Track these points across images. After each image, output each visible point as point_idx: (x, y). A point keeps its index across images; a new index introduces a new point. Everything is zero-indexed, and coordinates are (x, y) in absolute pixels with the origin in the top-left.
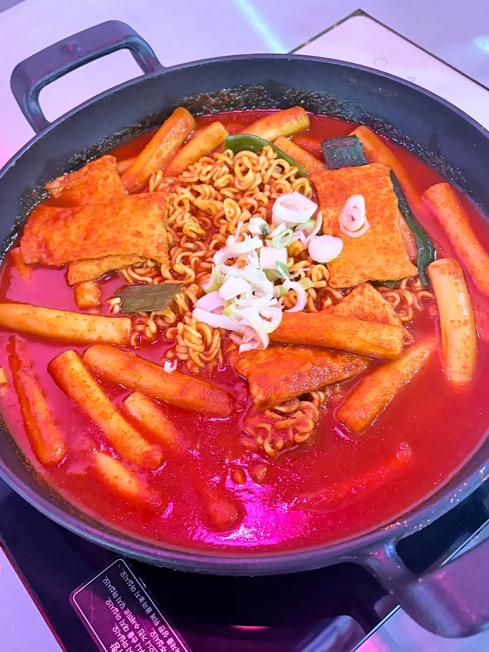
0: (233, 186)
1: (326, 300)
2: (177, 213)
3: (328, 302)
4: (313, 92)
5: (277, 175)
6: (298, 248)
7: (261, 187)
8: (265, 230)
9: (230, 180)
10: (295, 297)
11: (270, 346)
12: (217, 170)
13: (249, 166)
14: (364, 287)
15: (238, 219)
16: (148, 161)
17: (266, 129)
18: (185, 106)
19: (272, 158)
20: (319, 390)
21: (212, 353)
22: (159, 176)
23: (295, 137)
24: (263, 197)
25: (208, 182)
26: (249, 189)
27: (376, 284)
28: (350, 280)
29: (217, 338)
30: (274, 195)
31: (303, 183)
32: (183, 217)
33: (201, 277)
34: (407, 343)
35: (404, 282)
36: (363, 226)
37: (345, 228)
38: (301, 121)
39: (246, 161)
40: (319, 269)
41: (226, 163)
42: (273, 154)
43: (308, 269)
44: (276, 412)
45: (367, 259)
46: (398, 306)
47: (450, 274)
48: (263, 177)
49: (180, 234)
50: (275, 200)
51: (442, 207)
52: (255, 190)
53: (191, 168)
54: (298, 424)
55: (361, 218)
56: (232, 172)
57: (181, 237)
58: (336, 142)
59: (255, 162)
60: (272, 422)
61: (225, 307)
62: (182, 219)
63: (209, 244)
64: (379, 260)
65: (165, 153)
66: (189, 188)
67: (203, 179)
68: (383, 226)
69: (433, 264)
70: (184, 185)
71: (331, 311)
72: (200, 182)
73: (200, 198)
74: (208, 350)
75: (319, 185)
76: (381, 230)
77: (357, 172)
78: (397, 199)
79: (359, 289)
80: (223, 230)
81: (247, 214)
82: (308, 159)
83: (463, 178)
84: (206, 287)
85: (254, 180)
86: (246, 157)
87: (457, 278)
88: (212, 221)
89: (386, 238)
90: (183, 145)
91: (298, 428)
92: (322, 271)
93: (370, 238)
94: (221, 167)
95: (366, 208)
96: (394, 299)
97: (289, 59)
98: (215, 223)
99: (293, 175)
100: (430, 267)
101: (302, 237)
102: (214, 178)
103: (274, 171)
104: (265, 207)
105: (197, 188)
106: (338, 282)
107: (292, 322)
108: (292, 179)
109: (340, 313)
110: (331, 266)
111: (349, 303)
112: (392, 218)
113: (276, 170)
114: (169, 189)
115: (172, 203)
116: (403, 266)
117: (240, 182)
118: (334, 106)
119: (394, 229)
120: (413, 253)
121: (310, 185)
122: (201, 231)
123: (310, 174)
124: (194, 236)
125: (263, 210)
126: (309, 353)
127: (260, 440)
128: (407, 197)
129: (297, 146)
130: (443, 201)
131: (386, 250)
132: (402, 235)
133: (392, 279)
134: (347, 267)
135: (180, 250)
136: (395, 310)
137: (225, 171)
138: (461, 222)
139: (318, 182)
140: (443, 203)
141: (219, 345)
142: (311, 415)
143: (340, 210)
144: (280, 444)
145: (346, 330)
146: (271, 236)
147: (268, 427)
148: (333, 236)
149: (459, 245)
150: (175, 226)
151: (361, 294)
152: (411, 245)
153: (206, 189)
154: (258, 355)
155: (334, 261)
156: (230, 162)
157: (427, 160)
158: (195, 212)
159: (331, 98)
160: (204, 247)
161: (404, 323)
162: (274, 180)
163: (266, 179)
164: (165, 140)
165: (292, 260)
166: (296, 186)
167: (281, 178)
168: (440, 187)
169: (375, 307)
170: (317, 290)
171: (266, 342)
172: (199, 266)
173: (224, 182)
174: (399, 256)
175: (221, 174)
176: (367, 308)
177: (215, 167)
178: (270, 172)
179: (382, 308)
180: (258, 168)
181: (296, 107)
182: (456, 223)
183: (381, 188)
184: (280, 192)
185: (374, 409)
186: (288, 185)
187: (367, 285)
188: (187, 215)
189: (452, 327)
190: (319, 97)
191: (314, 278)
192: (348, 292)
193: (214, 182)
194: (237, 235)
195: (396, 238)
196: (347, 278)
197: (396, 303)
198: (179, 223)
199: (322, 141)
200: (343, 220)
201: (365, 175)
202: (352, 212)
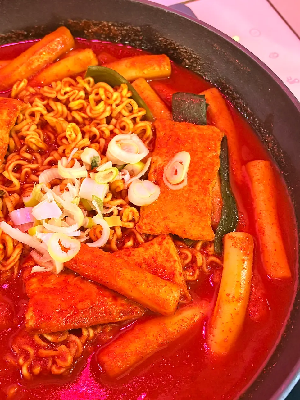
0: (85, 112)
1: (129, 241)
2: (24, 123)
3: (130, 243)
4: (182, 46)
5: (125, 113)
6: (118, 187)
7: (109, 120)
8: (95, 162)
9: (83, 105)
10: (101, 232)
11: (62, 272)
12: (74, 93)
13: (103, 97)
14: (164, 239)
15: (76, 144)
16: (18, 68)
17: (130, 67)
18: (69, 26)
19: (126, 97)
20: (91, 327)
21: (8, 265)
22: (23, 84)
23: (154, 82)
24: (106, 129)
25: (64, 101)
26: (97, 119)
27: (176, 239)
28: (154, 228)
29: (18, 252)
30: (116, 131)
31: (145, 126)
32: (29, 127)
33: (27, 188)
34: (184, 302)
35: (200, 244)
36: (183, 181)
37: (166, 179)
38: (162, 69)
39: (101, 92)
40: (131, 211)
41: (85, 89)
42: (127, 93)
43: (121, 209)
44: (44, 339)
45: (176, 213)
46: (188, 264)
47: (241, 248)
48: (112, 110)
49: (22, 142)
50: (116, 134)
51: (257, 183)
52: (102, 121)
53: (53, 84)
54: (58, 357)
55: (183, 174)
56: (86, 98)
57: (23, 145)
58: (186, 96)
59: (109, 95)
60: (37, 347)
61: (34, 225)
62: (28, 130)
63: (46, 158)
64: (186, 217)
65: (36, 64)
66: (45, 102)
67: (60, 97)
68: (199, 187)
69: (230, 234)
70: (43, 98)
71: (128, 253)
72: (56, 100)
73: (52, 114)
74: (6, 261)
75: (159, 132)
76: (197, 190)
77: (195, 130)
78: (219, 166)
79: (160, 239)
80: (61, 149)
81: (86, 141)
82: (158, 105)
83: (284, 160)
84: (26, 200)
85: (104, 111)
86: (103, 88)
87: (245, 254)
88: (56, 138)
89: (198, 199)
90: (55, 61)
91: (58, 361)
92: (133, 213)
93: (185, 195)
94: (79, 91)
95: (190, 166)
96: (187, 257)
97: (166, 12)
98: (58, 141)
99: (139, 116)
100: (226, 237)
101: (127, 177)
102: (71, 99)
103: (124, 108)
104: (105, 139)
105: (52, 104)
106: (144, 228)
107: (87, 257)
108: (138, 120)
109: (135, 258)
110: (144, 210)
111: (147, 249)
112: (208, 182)
113: (126, 108)
114: (29, 97)
115: (23, 112)
116: (203, 229)
117: (91, 110)
118: (197, 63)
119: (207, 193)
120: (216, 219)
121: (152, 130)
122: (41, 145)
123: (156, 119)
124: (34, 147)
125: (102, 141)
126: (94, 289)
127: (21, 361)
128: (231, 164)
129: (152, 90)
130: (258, 177)
131: (195, 210)
132: (213, 200)
133: (191, 238)
134: (157, 214)
135: (18, 157)
136: (183, 269)
137: (81, 96)
138: (269, 201)
139: (159, 129)
140: (259, 179)
141: (18, 258)
142: (73, 351)
143: (168, 161)
144: (37, 370)
145: (129, 280)
146: (97, 169)
147: (31, 351)
148: (154, 183)
149: (260, 221)
150: (20, 134)
151: (160, 244)
152: (217, 212)
153: (60, 107)
154: (50, 278)
155: (148, 207)
156: (88, 88)
157: (259, 135)
158: (43, 125)
159: (195, 56)
160: (40, 161)
161: (187, 282)
162: (121, 116)
163: (115, 114)
164: (39, 53)
165: (110, 196)
166: (138, 128)
167: (127, 117)
168: (261, 163)
169: (167, 261)
170: (123, 229)
171: (59, 268)
172: (28, 177)
173: (77, 105)
174: (203, 219)
175: (78, 97)
176: (160, 260)
177: (74, 90)
178: (119, 108)
179: (172, 263)
180: (109, 102)
181: (163, 55)
182: (264, 201)
183: (209, 150)
184: (123, 129)
185: (132, 359)
186: (131, 126)
187: (168, 237)
188: (34, 127)
189: (226, 300)
190: (186, 52)
191: (124, 219)
192: (150, 238)
193: (69, 102)
194: (70, 159)
195: (206, 201)
196: (152, 226)
197: (187, 261)
198: (24, 133)
199: (175, 92)
200: (168, 171)
201: (200, 135)
202: (177, 166)
